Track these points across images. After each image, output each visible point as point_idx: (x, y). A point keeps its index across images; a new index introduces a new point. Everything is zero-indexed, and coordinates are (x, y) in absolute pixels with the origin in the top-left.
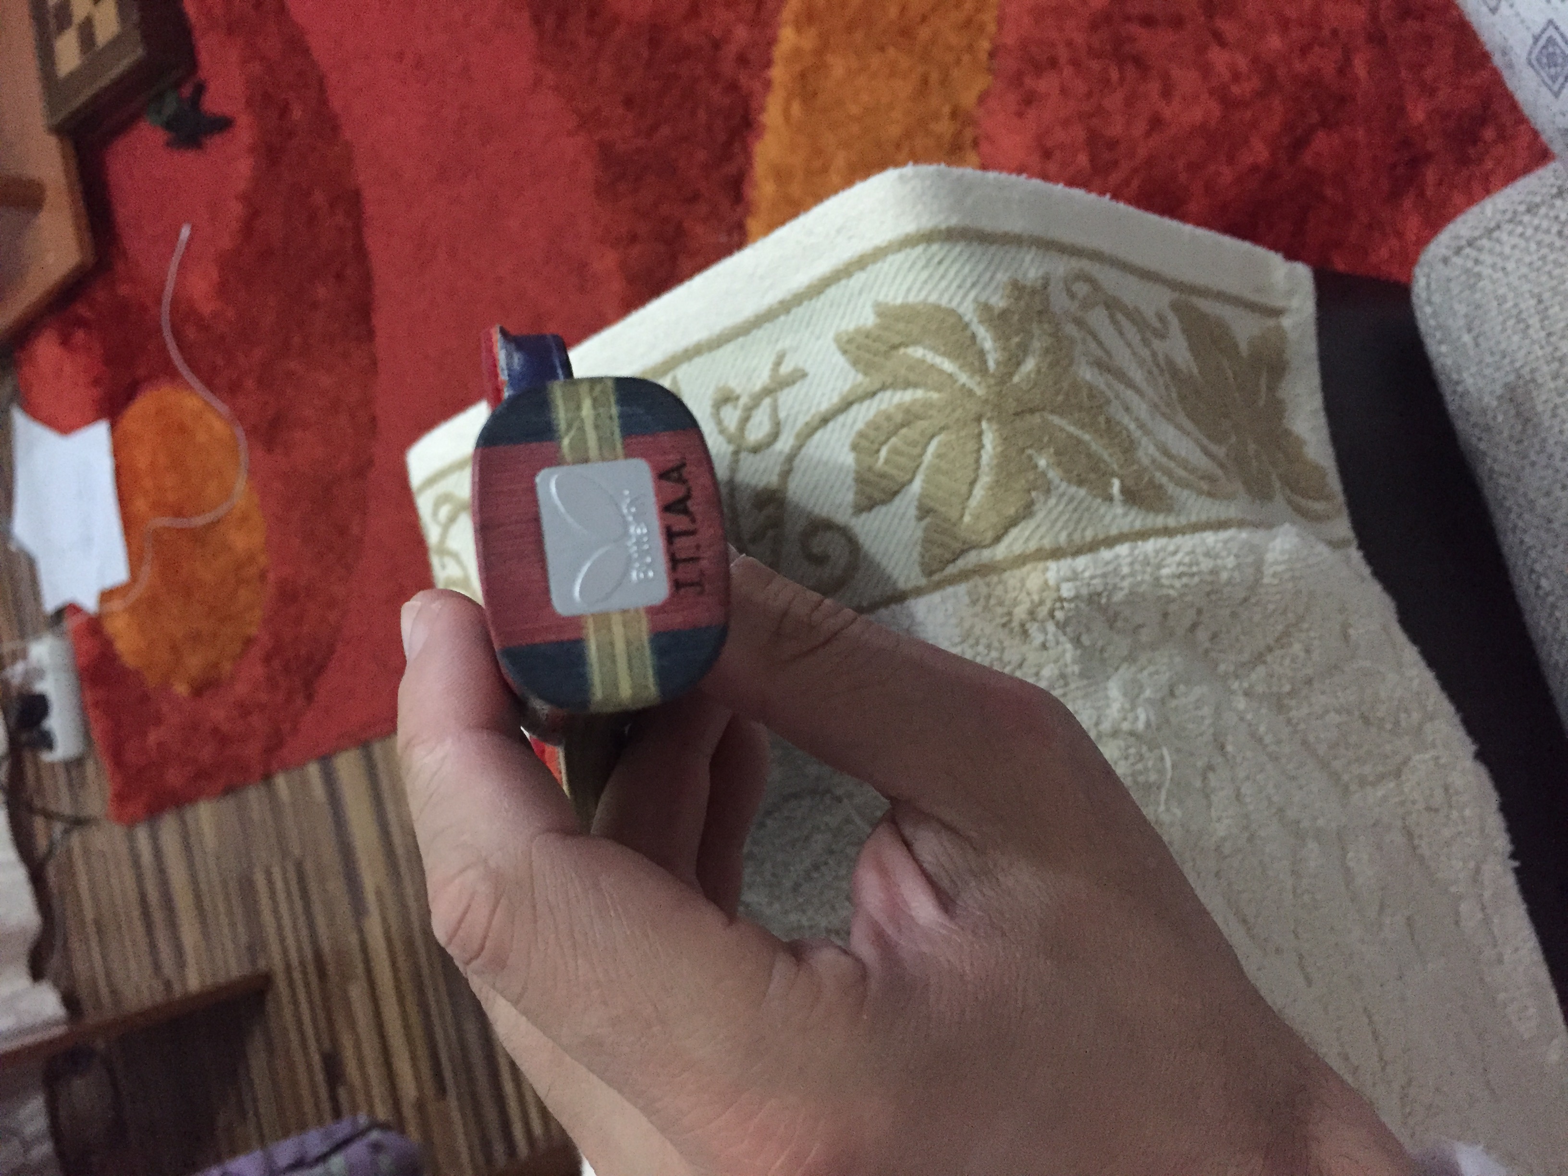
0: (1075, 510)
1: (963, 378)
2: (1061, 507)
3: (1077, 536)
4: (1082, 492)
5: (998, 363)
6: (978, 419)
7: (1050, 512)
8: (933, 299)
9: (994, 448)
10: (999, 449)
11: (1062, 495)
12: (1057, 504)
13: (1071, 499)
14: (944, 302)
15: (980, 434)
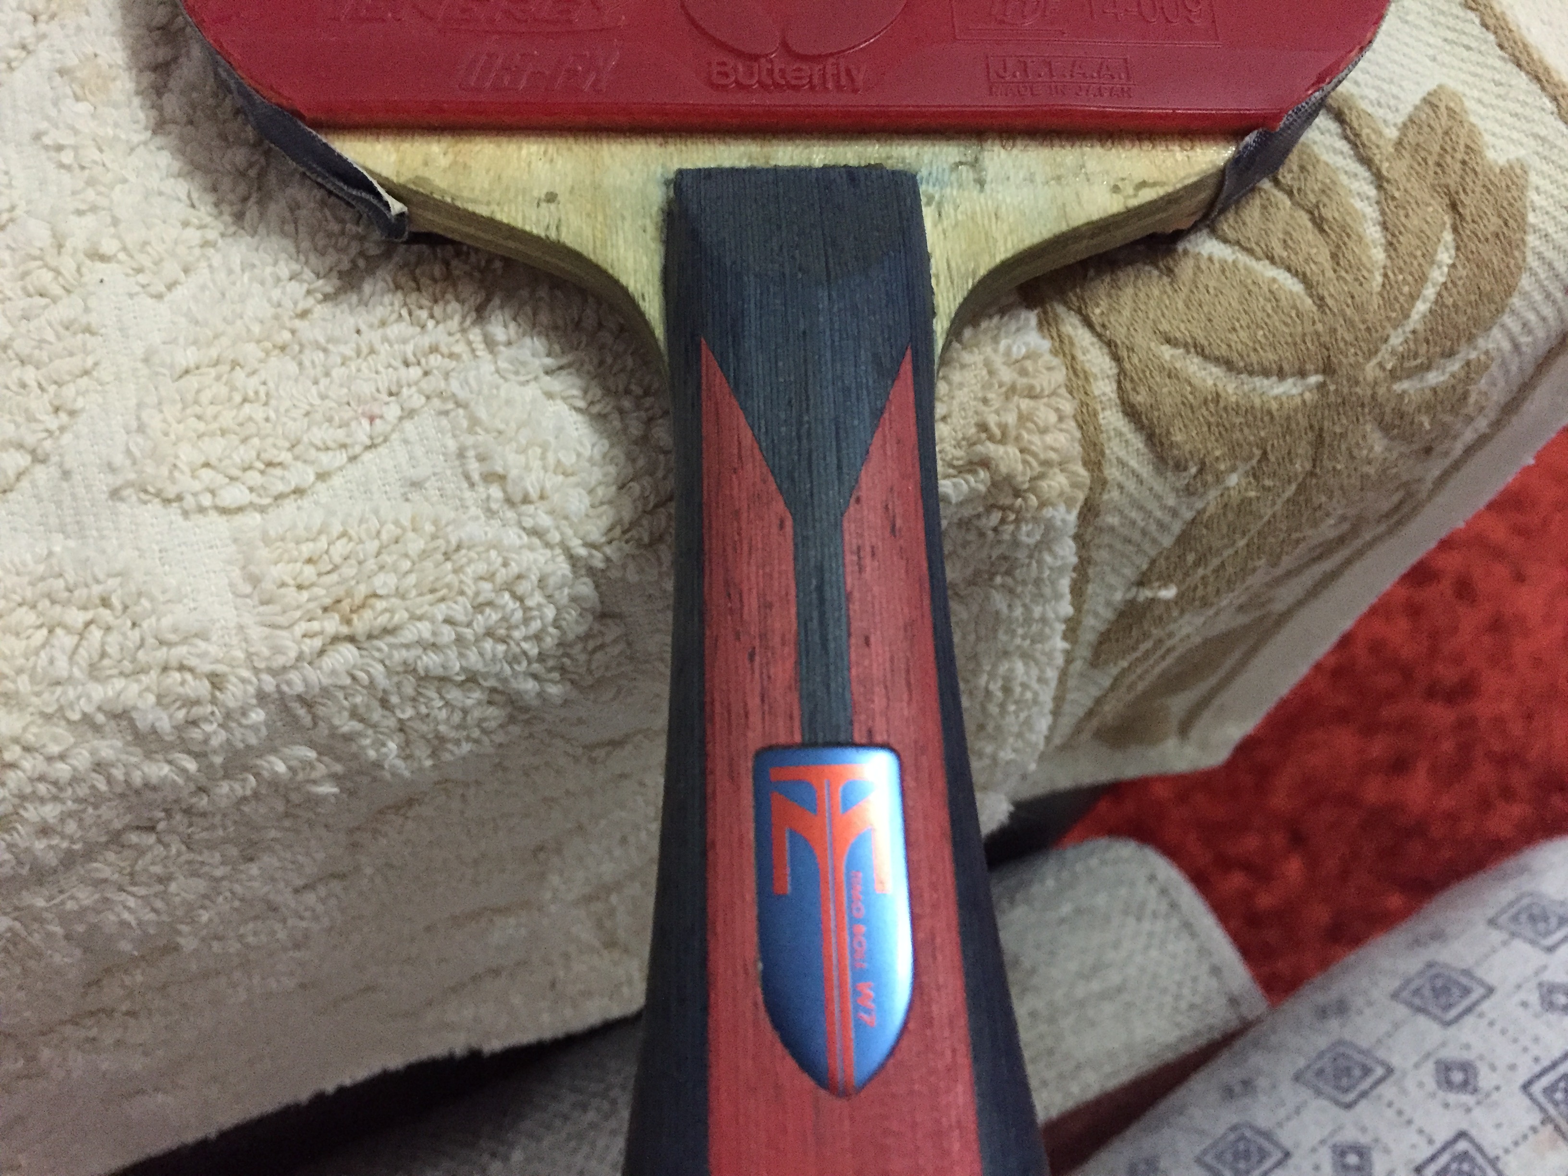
0: (1144, 533)
1: (1396, 340)
2: (1158, 514)
3: (1106, 539)
4: (1167, 541)
5: (1401, 396)
6: (1328, 369)
7: (1158, 498)
8: (1525, 282)
9: (1276, 398)
10: (1274, 406)
11: (1174, 513)
12: (1163, 507)
13: (1161, 525)
14: (1516, 301)
15: (1302, 374)
